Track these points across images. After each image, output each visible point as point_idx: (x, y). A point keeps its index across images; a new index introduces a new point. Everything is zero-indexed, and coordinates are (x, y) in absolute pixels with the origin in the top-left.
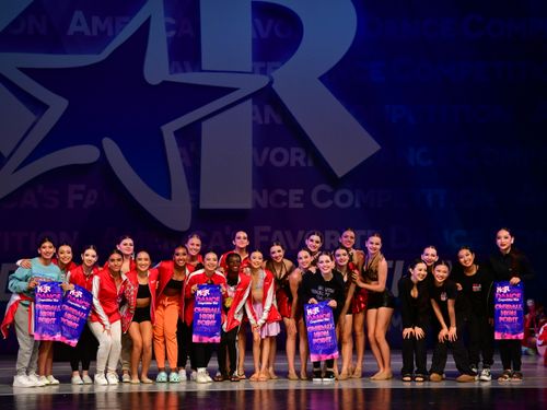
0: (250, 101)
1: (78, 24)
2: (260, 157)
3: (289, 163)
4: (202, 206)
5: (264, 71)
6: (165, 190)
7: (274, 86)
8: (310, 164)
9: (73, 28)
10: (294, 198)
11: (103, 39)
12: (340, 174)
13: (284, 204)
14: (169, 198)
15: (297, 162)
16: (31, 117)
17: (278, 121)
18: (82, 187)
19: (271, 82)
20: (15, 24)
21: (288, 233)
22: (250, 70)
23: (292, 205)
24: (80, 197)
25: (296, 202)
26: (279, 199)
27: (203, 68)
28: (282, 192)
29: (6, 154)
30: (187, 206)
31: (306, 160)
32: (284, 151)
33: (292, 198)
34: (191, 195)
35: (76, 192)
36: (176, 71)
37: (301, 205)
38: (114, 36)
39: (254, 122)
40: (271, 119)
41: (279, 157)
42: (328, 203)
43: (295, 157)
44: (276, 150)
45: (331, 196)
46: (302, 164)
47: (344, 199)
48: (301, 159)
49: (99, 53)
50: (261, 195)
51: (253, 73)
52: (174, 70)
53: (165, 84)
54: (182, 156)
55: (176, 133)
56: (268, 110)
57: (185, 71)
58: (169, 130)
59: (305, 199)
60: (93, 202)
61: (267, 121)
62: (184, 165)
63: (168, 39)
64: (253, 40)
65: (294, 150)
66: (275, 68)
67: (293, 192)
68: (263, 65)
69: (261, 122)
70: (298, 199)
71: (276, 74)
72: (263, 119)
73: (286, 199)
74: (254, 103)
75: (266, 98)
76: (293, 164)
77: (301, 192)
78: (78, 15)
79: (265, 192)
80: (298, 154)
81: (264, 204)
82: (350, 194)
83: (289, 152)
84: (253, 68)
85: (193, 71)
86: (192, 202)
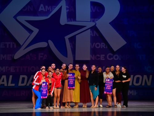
0: (90, 30)
1: (42, 8)
2: (92, 45)
4: (76, 59)
5: (94, 21)
8: (107, 47)
9: (40, 9)
10: (102, 57)
11: (48, 12)
12: (115, 50)
13: (99, 59)
14: (67, 57)
15: (103, 47)
17: (98, 35)
18: (43, 54)
19: (96, 24)
20: (24, 8)
22: (90, 21)
23: (101, 59)
24: (42, 57)
25: (102, 58)
26: (98, 57)
27: (77, 20)
28: (98, 55)
29: (21, 45)
31: (105, 46)
34: (73, 56)
35: (41, 55)
36: (69, 21)
37: (104, 59)
38: (52, 11)
39: (91, 36)
40: (96, 35)
41: (98, 45)
42: (112, 59)
43: (102, 45)
45: (112, 57)
46: (105, 48)
47: (116, 57)
49: (47, 16)
50: (93, 56)
51: (90, 22)
52: (68, 21)
53: (66, 25)
55: (69, 39)
56: (95, 32)
57: (71, 21)
58: (67, 38)
59: (105, 57)
61: (94, 35)
62: (71, 48)
63: (67, 12)
64: (91, 12)
65: (102, 44)
66: (97, 20)
67: (102, 56)
68: (93, 19)
69: (93, 35)
70: (103, 57)
71: (97, 22)
72: (93, 34)
73: (100, 57)
74: (91, 30)
75: (94, 29)
76: (102, 48)
77: (104, 55)
78: (42, 5)
79: (94, 55)
80: (103, 45)
81: (93, 59)
82: (118, 56)
83: (101, 44)
84: (91, 21)
85: (74, 21)
86: (73, 58)
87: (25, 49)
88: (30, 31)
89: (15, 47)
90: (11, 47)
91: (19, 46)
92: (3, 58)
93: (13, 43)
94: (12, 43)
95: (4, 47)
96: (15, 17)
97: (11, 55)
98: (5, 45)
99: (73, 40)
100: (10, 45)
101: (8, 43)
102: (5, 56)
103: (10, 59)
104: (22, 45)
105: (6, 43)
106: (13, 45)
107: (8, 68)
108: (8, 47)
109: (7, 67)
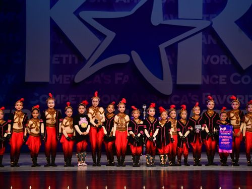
0: (201, 33)
2: (206, 59)
3: (220, 62)
4: (178, 83)
5: (208, 19)
6: (160, 75)
7: (213, 26)
8: (230, 63)
10: (222, 80)
11: (132, 4)
13: (217, 82)
14: (162, 79)
15: (223, 62)
16: (99, 41)
17: (215, 43)
18: (122, 74)
19: (212, 24)
21: (219, 96)
22: (202, 18)
23: (221, 83)
24: (121, 79)
25: (223, 81)
26: (214, 80)
27: (179, 18)
28: (216, 77)
30: (171, 83)
31: (228, 61)
32: (217, 57)
33: (221, 79)
34: (173, 78)
35: (119, 76)
36: (166, 19)
37: (225, 83)
38: (138, 3)
39: (203, 43)
40: (211, 41)
41: (215, 60)
42: (239, 82)
43: (222, 60)
44: (213, 57)
45: (240, 79)
46: (226, 63)
47: (246, 80)
48: (225, 61)
49: (130, 11)
50: (206, 78)
51: (203, 19)
52: (165, 19)
53: (161, 25)
54: (168, 59)
55: (166, 49)
56: (210, 37)
57: (170, 19)
58: (162, 47)
59: (227, 80)
60: (126, 81)
61: (209, 43)
62: (169, 63)
63: (163, 4)
64: (203, 4)
65: (222, 56)
66: (214, 17)
67: (221, 77)
68: (208, 16)
69: (206, 43)
70: (224, 80)
72: (207, 41)
73: (218, 80)
74: (203, 34)
75: (209, 31)
76: (221, 63)
77: (225, 76)
79: (208, 77)
80: (224, 58)
81: (207, 83)
82: (248, 77)
83: (220, 57)
84: (203, 17)
85: (174, 19)
86: (173, 81)
87: (92, 66)
88: (102, 36)
89: (76, 62)
90: (70, 62)
91: (83, 61)
92: (57, 81)
93: (73, 56)
94: (70, 56)
95: (58, 62)
96: (76, 13)
97: (69, 76)
98: (61, 59)
99: (172, 51)
100: (67, 59)
101: (64, 56)
102: (60, 77)
103: (69, 83)
104: (87, 59)
105: (62, 56)
106: (73, 59)
107: (64, 98)
108: (64, 62)
109: (63, 96)
